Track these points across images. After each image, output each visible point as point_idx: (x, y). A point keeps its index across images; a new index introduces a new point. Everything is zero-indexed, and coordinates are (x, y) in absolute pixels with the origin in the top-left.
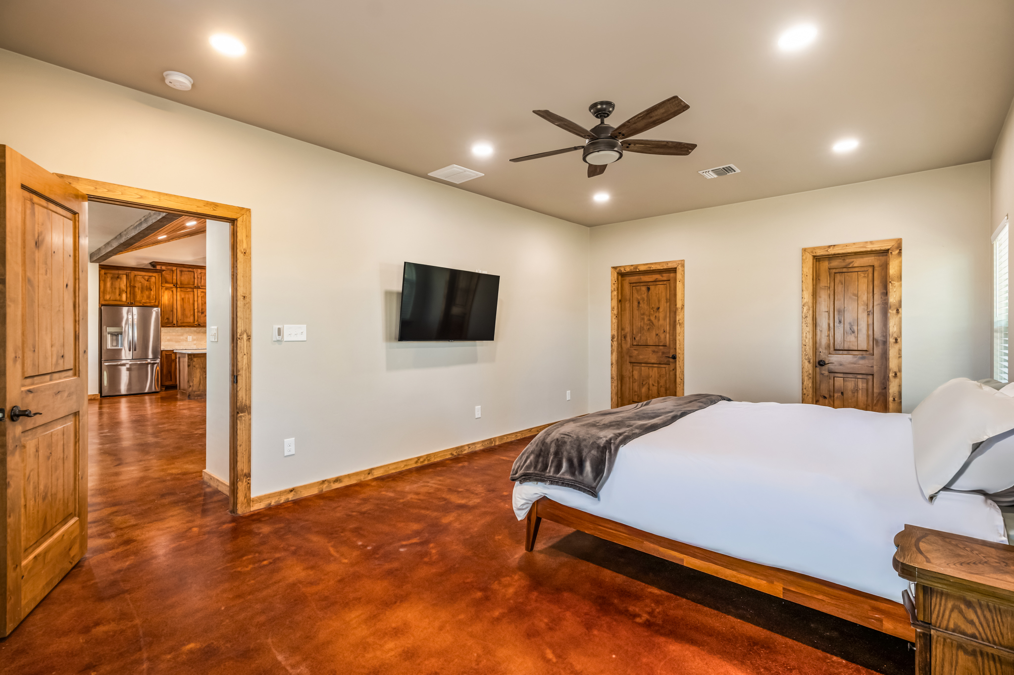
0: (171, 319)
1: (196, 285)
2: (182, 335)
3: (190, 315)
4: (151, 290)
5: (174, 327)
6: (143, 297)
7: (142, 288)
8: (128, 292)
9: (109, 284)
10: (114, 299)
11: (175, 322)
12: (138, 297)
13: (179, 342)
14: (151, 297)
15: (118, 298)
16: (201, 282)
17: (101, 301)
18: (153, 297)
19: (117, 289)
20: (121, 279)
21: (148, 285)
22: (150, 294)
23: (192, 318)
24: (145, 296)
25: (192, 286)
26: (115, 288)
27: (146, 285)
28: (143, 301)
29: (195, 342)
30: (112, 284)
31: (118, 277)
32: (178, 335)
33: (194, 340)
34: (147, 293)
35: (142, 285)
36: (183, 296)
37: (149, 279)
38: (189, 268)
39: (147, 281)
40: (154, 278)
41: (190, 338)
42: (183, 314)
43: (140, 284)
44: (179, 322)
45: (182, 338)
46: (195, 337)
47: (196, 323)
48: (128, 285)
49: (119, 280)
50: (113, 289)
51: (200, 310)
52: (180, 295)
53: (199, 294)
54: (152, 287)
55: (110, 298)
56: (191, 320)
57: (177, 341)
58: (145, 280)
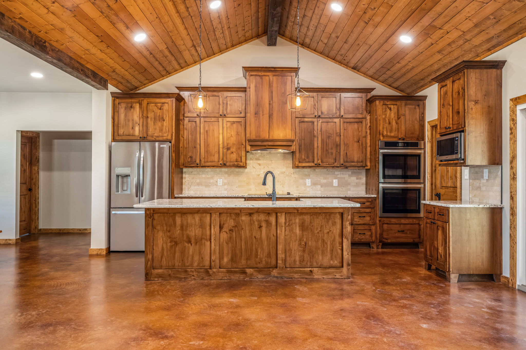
0: (194, 157)
1: (221, 113)
2: (212, 178)
3: (215, 152)
4: (164, 120)
5: (198, 167)
6: (155, 129)
7: (155, 118)
8: (141, 124)
9: (122, 116)
10: (127, 134)
11: (198, 161)
12: (151, 130)
13: (209, 186)
14: (164, 129)
15: (131, 132)
16: (227, 109)
17: (115, 136)
18: (166, 129)
19: (130, 120)
20: (134, 108)
21: (161, 115)
22: (163, 126)
23: (216, 156)
24: (158, 128)
25: (217, 115)
26: (129, 121)
27: (158, 115)
28: (156, 135)
29: (226, 187)
30: (126, 115)
31: (131, 107)
32: (208, 178)
33: (224, 184)
34: (160, 124)
35: (154, 113)
36: (207, 128)
37: (161, 106)
38: (214, 91)
39: (160, 109)
40: (166, 105)
41: (220, 181)
42: (207, 151)
43: (153, 114)
44: (203, 160)
45: (212, 181)
46: (226, 181)
47: (221, 162)
48: (141, 116)
49: (132, 110)
50: (127, 121)
51: (226, 145)
52: (204, 128)
53: (225, 124)
54: (165, 116)
55: (124, 132)
56: (216, 158)
57: (207, 186)
58: (158, 108)
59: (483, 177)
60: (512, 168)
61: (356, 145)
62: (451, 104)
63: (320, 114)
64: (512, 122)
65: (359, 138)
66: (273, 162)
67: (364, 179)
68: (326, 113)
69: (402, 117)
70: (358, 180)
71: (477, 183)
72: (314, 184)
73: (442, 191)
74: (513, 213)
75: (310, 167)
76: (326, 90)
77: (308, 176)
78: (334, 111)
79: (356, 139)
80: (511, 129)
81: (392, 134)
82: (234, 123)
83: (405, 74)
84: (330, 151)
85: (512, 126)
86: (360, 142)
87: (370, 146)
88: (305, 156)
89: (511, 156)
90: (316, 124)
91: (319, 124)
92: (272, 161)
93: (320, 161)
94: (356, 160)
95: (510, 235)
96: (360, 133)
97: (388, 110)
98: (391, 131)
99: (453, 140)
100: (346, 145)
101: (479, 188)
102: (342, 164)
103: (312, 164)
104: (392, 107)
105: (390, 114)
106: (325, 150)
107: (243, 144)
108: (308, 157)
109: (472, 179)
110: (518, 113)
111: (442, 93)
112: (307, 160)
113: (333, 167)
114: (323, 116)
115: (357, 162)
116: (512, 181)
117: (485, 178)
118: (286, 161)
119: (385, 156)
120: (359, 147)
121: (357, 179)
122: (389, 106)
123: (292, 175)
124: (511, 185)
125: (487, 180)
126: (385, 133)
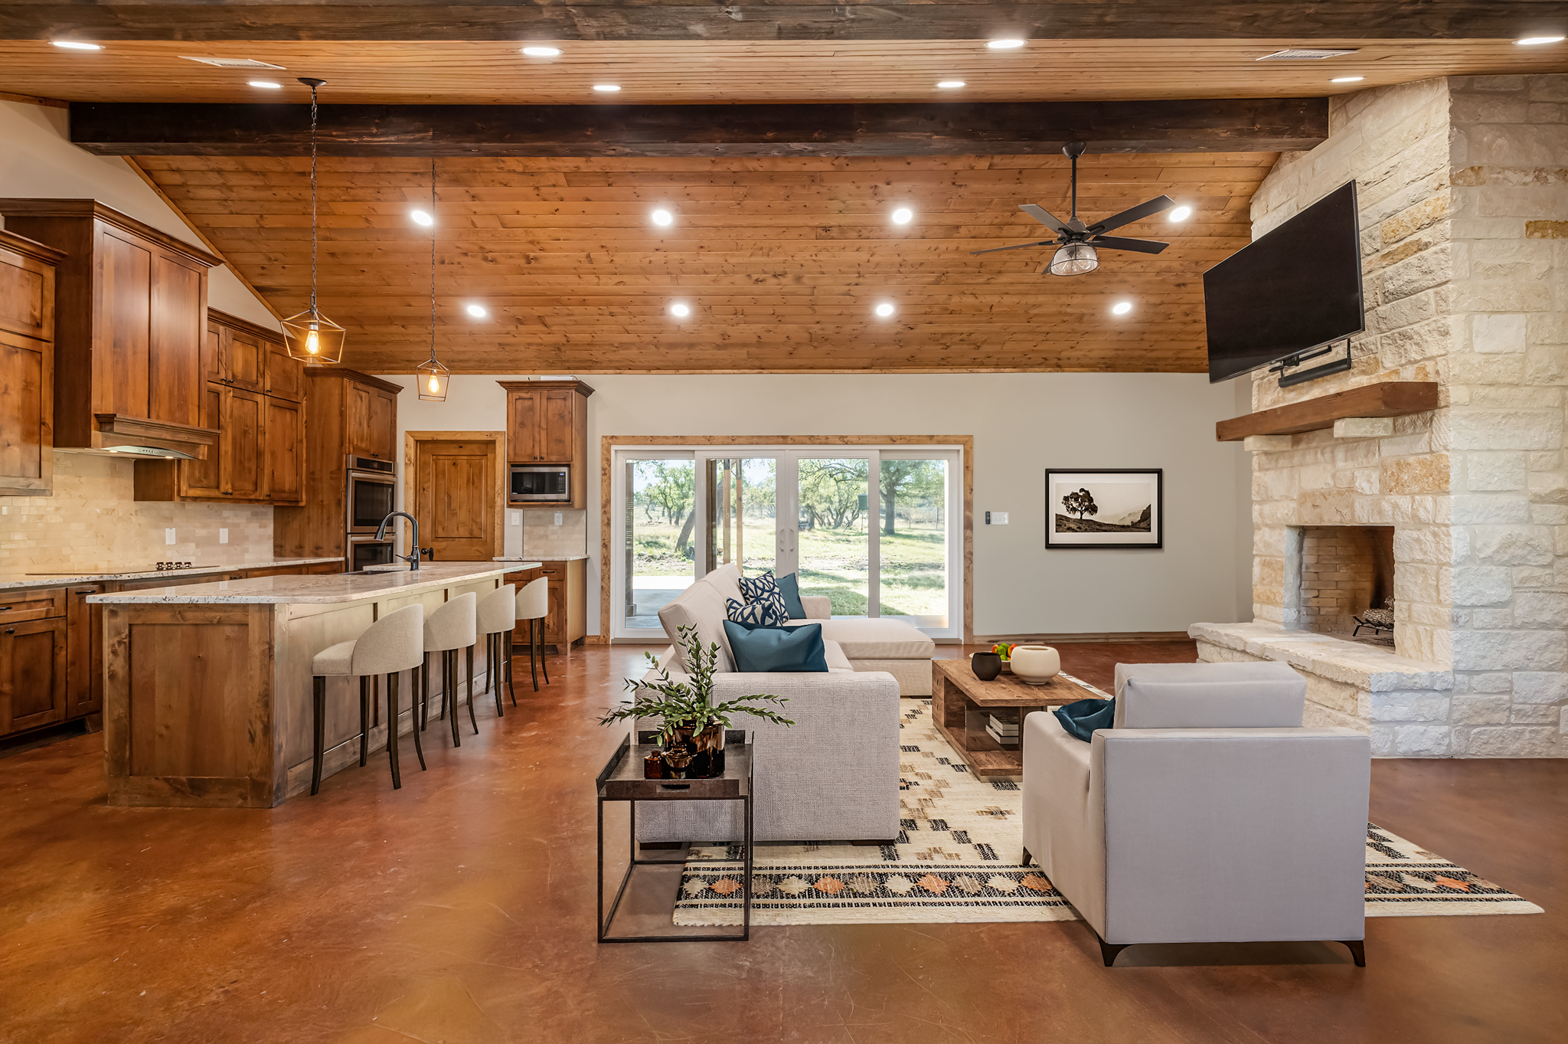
59: (552, 523)
60: (605, 512)
61: (288, 456)
62: (544, 425)
63: (230, 378)
64: (605, 462)
65: (293, 443)
66: (83, 479)
67: (272, 526)
68: (240, 376)
69: (374, 417)
70: (262, 530)
71: (540, 531)
72: (182, 540)
73: (436, 546)
74: (606, 561)
75: (209, 499)
76: (245, 326)
77: (169, 520)
78: (255, 378)
79: (287, 445)
80: (604, 469)
81: (364, 445)
82: (17, 352)
83: (384, 343)
84: (247, 464)
85: (606, 466)
86: (294, 450)
87: (307, 461)
88: (200, 472)
89: (605, 498)
90: (222, 397)
91: (229, 400)
92: (80, 477)
93: (229, 486)
94: (287, 487)
95: (602, 587)
96: (294, 434)
97: (359, 399)
98: (362, 440)
99: (555, 475)
100: (273, 454)
101: (546, 536)
102: (269, 496)
103: (214, 493)
104: (364, 394)
105: (361, 407)
106: (238, 462)
107: (47, 421)
108: (206, 476)
109: (530, 526)
110: (613, 452)
111: (519, 407)
112: (205, 482)
113: (250, 501)
114: (235, 384)
115: (290, 492)
116: (605, 528)
117: (556, 523)
118: (117, 479)
119: (359, 483)
120: (292, 461)
121: (260, 527)
122: (360, 392)
123: (134, 519)
124: (603, 532)
125: (560, 526)
126: (355, 443)
